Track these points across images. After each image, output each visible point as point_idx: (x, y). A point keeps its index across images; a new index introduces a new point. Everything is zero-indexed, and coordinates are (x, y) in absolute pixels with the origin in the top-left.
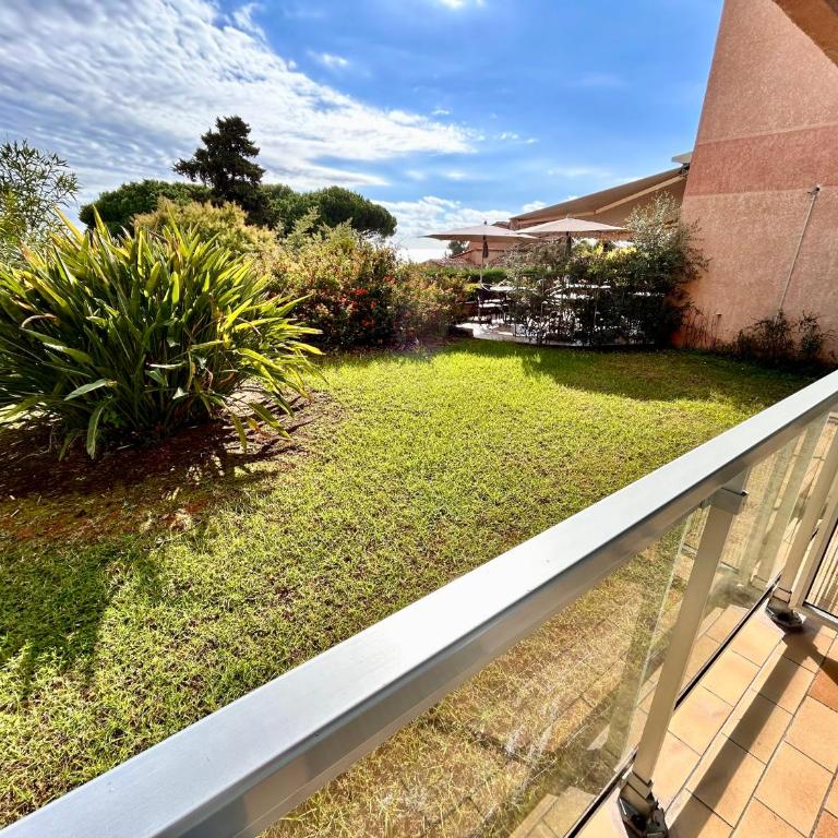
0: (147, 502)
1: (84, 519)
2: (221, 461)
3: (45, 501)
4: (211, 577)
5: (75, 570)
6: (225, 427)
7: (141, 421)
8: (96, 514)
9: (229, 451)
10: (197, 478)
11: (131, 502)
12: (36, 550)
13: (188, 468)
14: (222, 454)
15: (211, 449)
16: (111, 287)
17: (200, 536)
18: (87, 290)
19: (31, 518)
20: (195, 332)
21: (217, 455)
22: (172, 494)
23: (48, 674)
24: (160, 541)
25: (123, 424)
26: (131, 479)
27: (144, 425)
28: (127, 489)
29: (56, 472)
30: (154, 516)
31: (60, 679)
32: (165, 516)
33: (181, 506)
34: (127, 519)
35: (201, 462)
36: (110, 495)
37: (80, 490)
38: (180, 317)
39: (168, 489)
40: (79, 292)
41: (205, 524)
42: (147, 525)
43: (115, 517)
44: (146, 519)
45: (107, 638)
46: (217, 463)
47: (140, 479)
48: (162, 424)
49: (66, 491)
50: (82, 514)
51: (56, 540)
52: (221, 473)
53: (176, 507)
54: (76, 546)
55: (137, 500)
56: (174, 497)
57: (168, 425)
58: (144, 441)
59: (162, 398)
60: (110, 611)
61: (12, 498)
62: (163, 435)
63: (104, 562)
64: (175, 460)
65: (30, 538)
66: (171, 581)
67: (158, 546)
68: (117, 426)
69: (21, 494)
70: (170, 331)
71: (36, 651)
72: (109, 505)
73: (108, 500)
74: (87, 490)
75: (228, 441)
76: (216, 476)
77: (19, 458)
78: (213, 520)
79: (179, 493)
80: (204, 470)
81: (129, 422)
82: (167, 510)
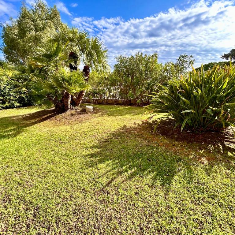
0: (192, 150)
1: (174, 147)
2: (222, 147)
3: (167, 138)
4: (213, 187)
5: (170, 159)
6: (226, 136)
7: (197, 126)
8: (178, 147)
9: (226, 145)
10: (211, 149)
11: (188, 148)
12: (162, 149)
13: (209, 145)
14: (223, 145)
15: (219, 142)
16: (201, 84)
17: (210, 170)
18: (195, 84)
19: (163, 141)
20: (226, 100)
21: (221, 144)
22: (201, 151)
23: (158, 183)
24: (195, 164)
25: (191, 125)
26: (189, 141)
27: (197, 127)
28: (188, 144)
29: (171, 132)
30: (194, 155)
31: (161, 187)
32: (198, 157)
33: (204, 156)
34: (186, 152)
35: (214, 145)
36: (182, 143)
37: (175, 139)
38: (224, 94)
39: (201, 149)
40: (192, 85)
41: (212, 167)
42: (192, 157)
43: (183, 150)
44: (192, 155)
45: (174, 184)
46: (220, 147)
47: (192, 142)
48: (203, 128)
49: (171, 138)
50: (174, 145)
51: (167, 149)
52: (222, 151)
53: (202, 155)
54: (171, 153)
55: (190, 148)
56: (202, 152)
57: (205, 129)
58: (195, 132)
59: (206, 120)
60: (176, 176)
61: (160, 135)
62: (202, 132)
63: (178, 161)
64: (204, 141)
65: (162, 146)
66: (197, 179)
67: (194, 165)
68: (189, 125)
69: (162, 135)
70: (218, 98)
71: (157, 175)
72: (182, 146)
73: (181, 144)
74: (177, 140)
75: (227, 141)
76: (219, 152)
77: (163, 126)
78: (216, 166)
79: (204, 152)
80: (215, 148)
81: (193, 125)
82: (199, 155)
